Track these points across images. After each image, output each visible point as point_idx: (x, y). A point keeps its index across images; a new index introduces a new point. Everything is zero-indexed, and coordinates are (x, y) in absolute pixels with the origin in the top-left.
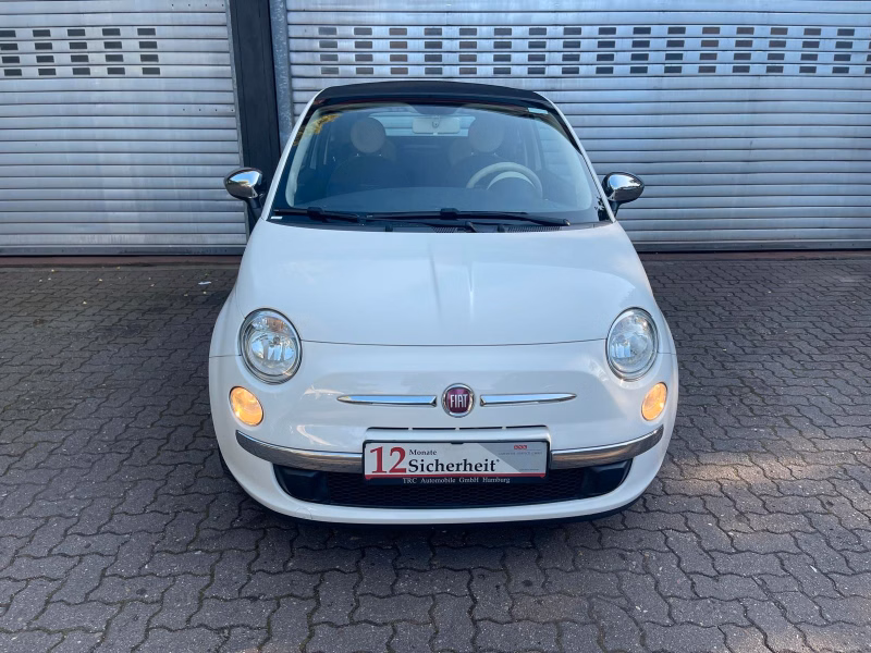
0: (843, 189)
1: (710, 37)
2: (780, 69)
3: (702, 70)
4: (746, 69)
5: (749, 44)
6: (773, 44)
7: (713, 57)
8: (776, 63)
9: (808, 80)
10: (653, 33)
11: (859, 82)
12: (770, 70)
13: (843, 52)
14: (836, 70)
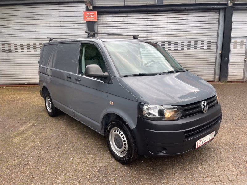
0: (205, 70)
1: (176, 44)
2: (190, 49)
3: (175, 49)
4: (184, 49)
5: (184, 44)
6: (188, 44)
7: (177, 47)
8: (189, 48)
9: (196, 51)
10: (165, 43)
11: (206, 50)
12: (188, 49)
13: (202, 45)
14: (201, 49)
